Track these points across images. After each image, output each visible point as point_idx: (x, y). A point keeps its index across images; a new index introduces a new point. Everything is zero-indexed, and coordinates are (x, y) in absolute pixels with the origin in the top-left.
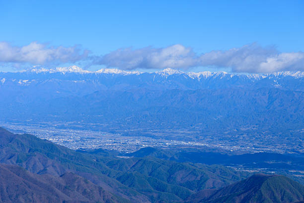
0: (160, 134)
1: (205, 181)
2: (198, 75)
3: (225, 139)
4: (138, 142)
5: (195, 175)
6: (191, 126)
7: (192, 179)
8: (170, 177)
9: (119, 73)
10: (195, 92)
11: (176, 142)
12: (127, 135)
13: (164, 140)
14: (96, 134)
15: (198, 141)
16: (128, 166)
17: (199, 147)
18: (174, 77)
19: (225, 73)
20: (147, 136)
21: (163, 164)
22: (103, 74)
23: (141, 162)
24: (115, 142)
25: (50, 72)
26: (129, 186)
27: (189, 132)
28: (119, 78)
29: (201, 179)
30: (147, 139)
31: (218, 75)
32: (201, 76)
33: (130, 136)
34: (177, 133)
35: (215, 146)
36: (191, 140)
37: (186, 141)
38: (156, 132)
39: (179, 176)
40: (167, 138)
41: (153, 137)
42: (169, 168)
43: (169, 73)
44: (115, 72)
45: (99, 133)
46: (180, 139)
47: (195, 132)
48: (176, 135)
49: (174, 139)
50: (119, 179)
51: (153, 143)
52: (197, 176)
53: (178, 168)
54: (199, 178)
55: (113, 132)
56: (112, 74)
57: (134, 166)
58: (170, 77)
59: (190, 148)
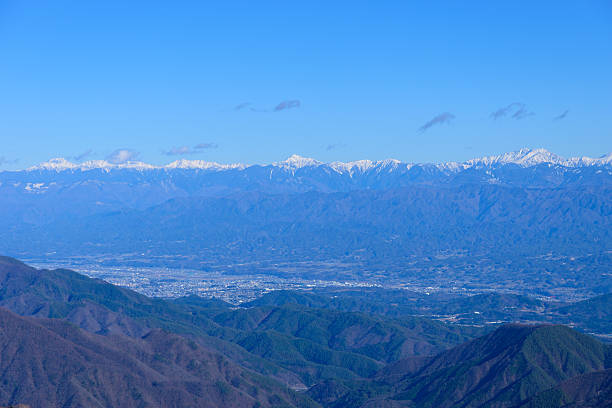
0: (293, 270)
1: (399, 345)
2: (349, 166)
3: (409, 274)
4: (254, 283)
5: (379, 333)
6: (347, 254)
7: (377, 339)
8: (333, 337)
9: (206, 167)
10: (347, 195)
11: (326, 284)
12: (232, 272)
13: (300, 280)
14: (177, 272)
15: (361, 281)
16: (253, 321)
17: (368, 288)
18: (306, 172)
19: (397, 161)
20: (268, 273)
21: (319, 315)
22: (178, 169)
23: (278, 314)
24: (213, 286)
25: (83, 169)
26: (263, 356)
27: (343, 265)
28: (211, 175)
29: (391, 342)
30: (270, 278)
31: (384, 165)
32: (355, 168)
33: (237, 274)
34: (323, 267)
35: (394, 287)
36: (348, 278)
37: (340, 279)
38: (285, 266)
39: (350, 336)
40: (305, 277)
41: (281, 275)
42: (330, 323)
43: (297, 165)
44: (201, 167)
45: (182, 272)
46: (329, 278)
47: (354, 264)
48: (321, 271)
49: (318, 278)
50: (241, 343)
51: (282, 284)
52: (383, 335)
53: (347, 322)
54: (387, 339)
55: (206, 269)
56: (194, 170)
57: (263, 322)
58: (300, 172)
59: (352, 292)
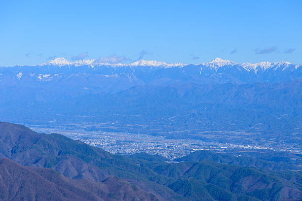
0: (213, 136)
1: (279, 190)
2: (255, 66)
3: (294, 141)
4: (186, 145)
5: (265, 182)
6: (250, 126)
7: (263, 187)
8: (233, 184)
9: (158, 65)
10: (252, 86)
11: (232, 146)
12: (171, 137)
13: (217, 144)
14: (135, 136)
15: (259, 145)
16: (180, 171)
17: (262, 150)
18: (226, 69)
19: (288, 63)
20: (196, 138)
21: (224, 169)
22: (139, 67)
23: (196, 167)
24: (158, 146)
25: (76, 65)
26: (184, 196)
27: (247, 134)
28: (160, 71)
29: (273, 188)
30: (197, 142)
31: (279, 65)
32: (259, 67)
33: (175, 138)
34: (232, 135)
35: (281, 150)
36: (250, 143)
37: (245, 143)
38: (207, 134)
39: (245, 184)
40: (221, 141)
41: (204, 140)
42: (231, 174)
43: (219, 65)
44: (154, 65)
45: (138, 136)
46: (236, 142)
47: (255, 134)
48: (231, 137)
49: (229, 142)
50: (171, 186)
51: (204, 146)
52: (268, 183)
53: (244, 174)
54: (270, 187)
55: (154, 135)
56: (150, 67)
57: (187, 172)
58: (221, 69)
59: (251, 152)
